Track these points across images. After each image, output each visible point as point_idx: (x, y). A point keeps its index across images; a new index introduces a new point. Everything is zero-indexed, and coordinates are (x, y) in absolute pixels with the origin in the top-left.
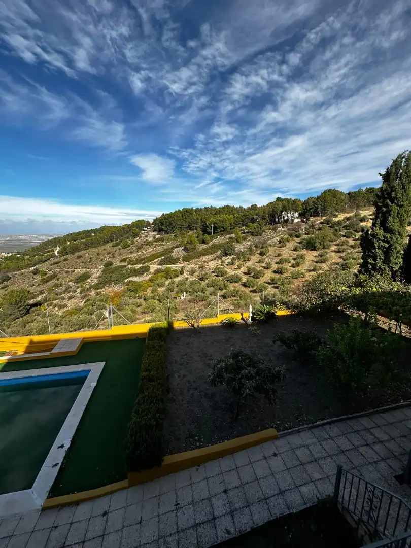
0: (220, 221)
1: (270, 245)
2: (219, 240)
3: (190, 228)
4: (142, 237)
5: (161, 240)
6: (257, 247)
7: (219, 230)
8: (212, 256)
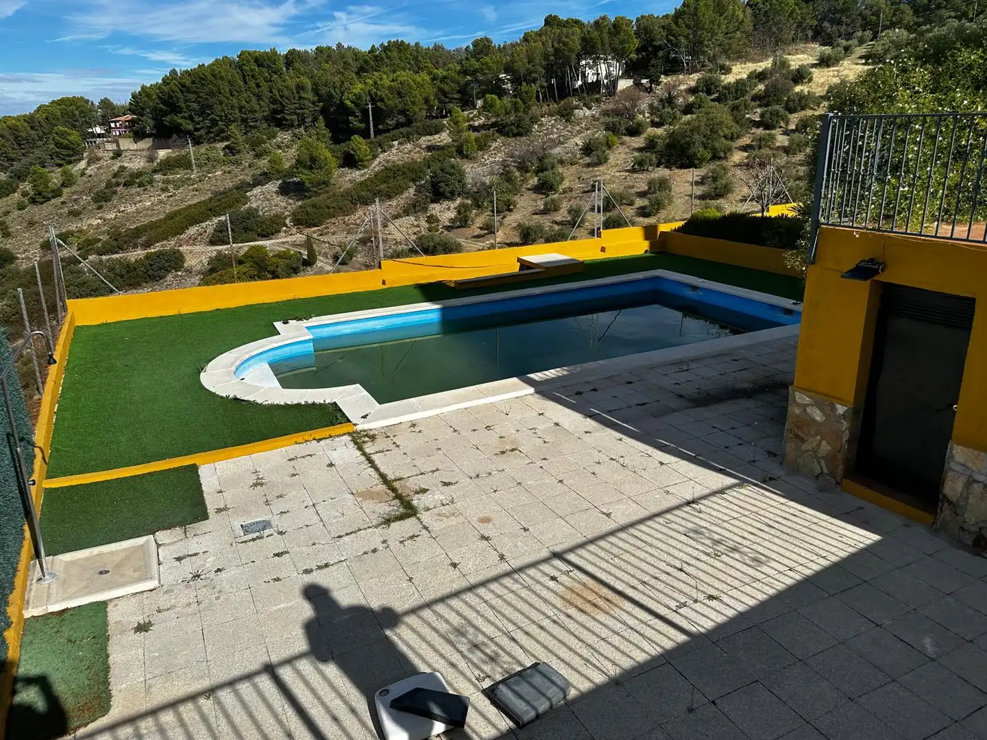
0: (390, 88)
1: (561, 162)
2: (399, 153)
3: (277, 120)
4: (99, 159)
5: (183, 163)
6: (523, 168)
7: (391, 122)
8: (394, 203)
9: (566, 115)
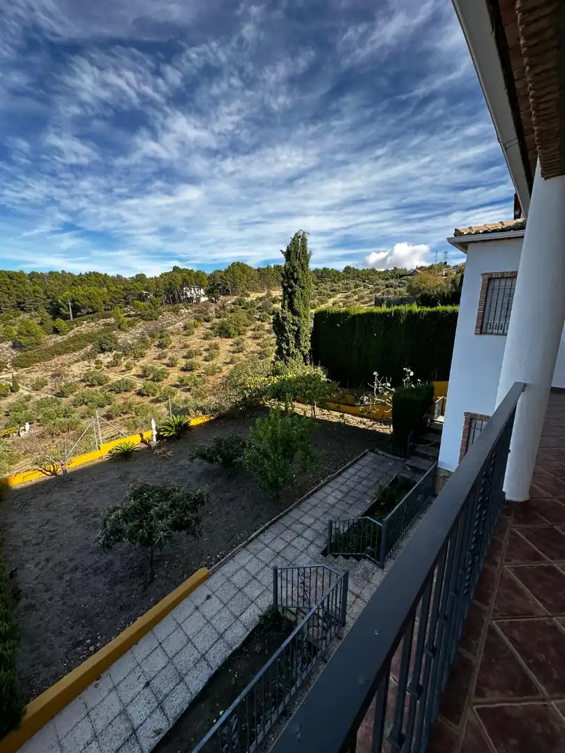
0: (83, 296)
1: (172, 333)
2: (86, 327)
3: (21, 307)
6: (152, 336)
7: (84, 311)
8: (77, 354)
9: (176, 311)
